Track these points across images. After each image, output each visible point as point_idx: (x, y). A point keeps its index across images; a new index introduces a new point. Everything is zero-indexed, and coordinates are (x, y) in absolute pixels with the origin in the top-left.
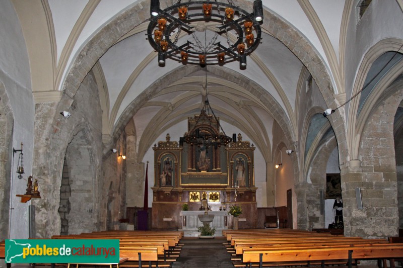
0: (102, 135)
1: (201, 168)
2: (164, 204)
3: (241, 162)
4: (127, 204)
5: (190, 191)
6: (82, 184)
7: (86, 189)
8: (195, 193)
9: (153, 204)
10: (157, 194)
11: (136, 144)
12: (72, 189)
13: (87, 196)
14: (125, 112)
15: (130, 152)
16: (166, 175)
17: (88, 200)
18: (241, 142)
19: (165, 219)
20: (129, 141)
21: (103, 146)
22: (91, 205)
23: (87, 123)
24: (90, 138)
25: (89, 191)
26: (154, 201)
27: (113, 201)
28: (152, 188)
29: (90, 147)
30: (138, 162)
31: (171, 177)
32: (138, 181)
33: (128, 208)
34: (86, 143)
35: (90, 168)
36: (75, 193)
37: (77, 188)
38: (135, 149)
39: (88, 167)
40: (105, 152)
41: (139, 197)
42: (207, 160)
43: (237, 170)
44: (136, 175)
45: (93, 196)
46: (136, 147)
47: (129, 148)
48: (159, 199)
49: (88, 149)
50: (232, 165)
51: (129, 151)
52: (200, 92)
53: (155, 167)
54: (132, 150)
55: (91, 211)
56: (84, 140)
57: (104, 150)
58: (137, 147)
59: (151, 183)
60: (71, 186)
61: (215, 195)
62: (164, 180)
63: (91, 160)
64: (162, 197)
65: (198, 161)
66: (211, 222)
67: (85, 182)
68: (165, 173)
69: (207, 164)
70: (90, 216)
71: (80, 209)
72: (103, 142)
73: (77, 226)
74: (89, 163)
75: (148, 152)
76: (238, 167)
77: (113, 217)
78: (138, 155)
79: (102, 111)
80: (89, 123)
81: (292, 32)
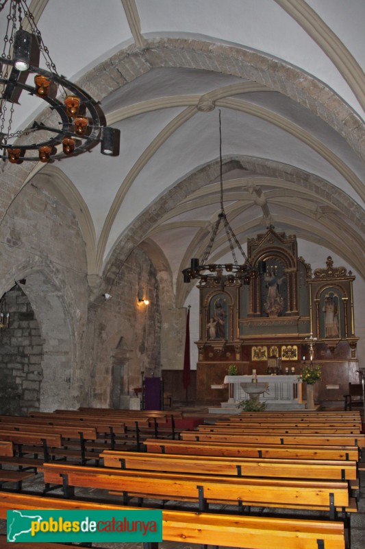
0: (87, 275)
1: (269, 311)
2: (214, 365)
3: (331, 300)
4: (162, 365)
5: (253, 346)
6: (57, 344)
7: (63, 351)
8: (259, 347)
9: (198, 365)
10: (205, 350)
11: (172, 282)
12: (45, 350)
13: (64, 360)
14: (119, 242)
15: (165, 294)
16: (215, 323)
17: (66, 365)
18: (332, 270)
19: (214, 387)
20: (162, 279)
21: (90, 291)
22: (69, 372)
23: (48, 262)
24: (57, 282)
25: (66, 353)
26: (199, 360)
27: (127, 364)
28: (195, 343)
29: (60, 294)
30: (176, 307)
31: (223, 326)
32: (178, 332)
33: (163, 371)
34: (53, 290)
35: (65, 322)
36: (48, 356)
37: (51, 349)
38: (170, 289)
39: (63, 321)
40: (92, 299)
41: (178, 355)
42: (278, 299)
43: (325, 312)
44: (174, 324)
45: (72, 360)
46: (172, 286)
47: (163, 288)
48: (206, 358)
49: (58, 297)
50: (318, 306)
51: (163, 293)
52: (253, 202)
53: (201, 312)
54: (168, 291)
55: (69, 380)
56: (49, 286)
57: (91, 297)
58: (175, 287)
59: (195, 335)
60: (44, 346)
61: (291, 350)
62: (212, 331)
63: (64, 311)
64: (211, 355)
65: (266, 302)
66: (260, 393)
67: (61, 341)
68: (214, 321)
69: (279, 304)
70: (68, 387)
71: (55, 377)
72: (90, 285)
73: (51, 399)
74: (63, 316)
75: (192, 292)
76: (326, 307)
77: (127, 385)
78: (177, 297)
79: (85, 244)
80: (51, 262)
81: (305, 83)
